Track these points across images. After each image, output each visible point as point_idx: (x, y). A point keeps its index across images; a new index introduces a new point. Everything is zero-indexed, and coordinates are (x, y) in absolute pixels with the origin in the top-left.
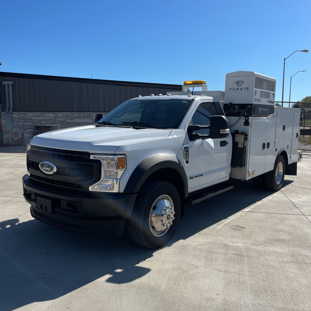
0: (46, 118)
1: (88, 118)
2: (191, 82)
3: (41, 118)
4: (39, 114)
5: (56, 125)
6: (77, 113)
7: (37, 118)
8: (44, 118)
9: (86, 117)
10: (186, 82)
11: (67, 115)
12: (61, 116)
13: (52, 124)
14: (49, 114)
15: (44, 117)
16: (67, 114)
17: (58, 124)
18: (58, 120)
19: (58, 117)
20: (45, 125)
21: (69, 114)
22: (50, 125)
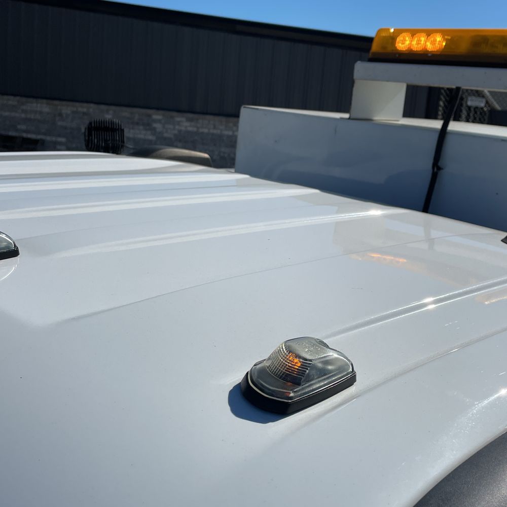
0: (29, 116)
1: (141, 127)
2: (435, 44)
3: (17, 115)
4: (12, 101)
5: (54, 139)
6: (113, 108)
7: (7, 114)
8: (23, 116)
9: (138, 124)
10: (393, 38)
11: (84, 114)
12: (69, 112)
13: (45, 134)
14: (39, 105)
15: (24, 111)
16: (85, 110)
17: (59, 136)
18: (60, 123)
19: (60, 115)
20: (25, 135)
21: (91, 110)
22: (39, 137)
